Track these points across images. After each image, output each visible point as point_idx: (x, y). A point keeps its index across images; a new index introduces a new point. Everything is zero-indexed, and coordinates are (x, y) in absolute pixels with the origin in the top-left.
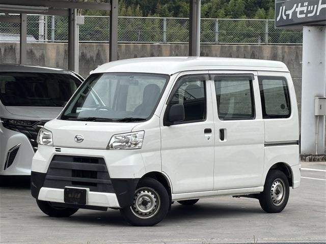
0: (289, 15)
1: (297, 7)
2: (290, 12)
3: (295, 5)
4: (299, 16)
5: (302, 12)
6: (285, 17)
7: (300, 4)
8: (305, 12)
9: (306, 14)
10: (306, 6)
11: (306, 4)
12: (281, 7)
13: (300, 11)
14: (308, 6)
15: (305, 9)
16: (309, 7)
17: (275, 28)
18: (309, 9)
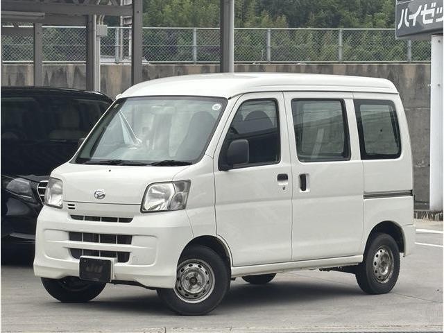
0: (412, 20)
1: (423, 9)
2: (414, 17)
3: (420, 7)
4: (425, 22)
5: (428, 17)
6: (407, 24)
7: (426, 6)
8: (433, 15)
9: (435, 19)
10: (433, 8)
11: (434, 5)
12: (403, 10)
13: (426, 15)
14: (436, 8)
15: (432, 12)
16: (438, 9)
17: (397, 38)
18: (438, 12)
